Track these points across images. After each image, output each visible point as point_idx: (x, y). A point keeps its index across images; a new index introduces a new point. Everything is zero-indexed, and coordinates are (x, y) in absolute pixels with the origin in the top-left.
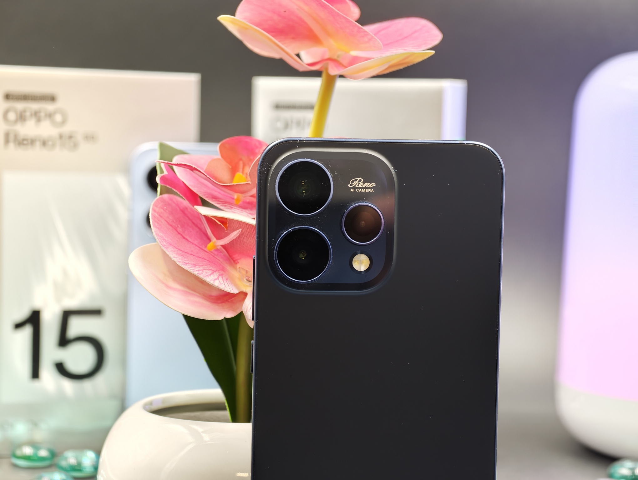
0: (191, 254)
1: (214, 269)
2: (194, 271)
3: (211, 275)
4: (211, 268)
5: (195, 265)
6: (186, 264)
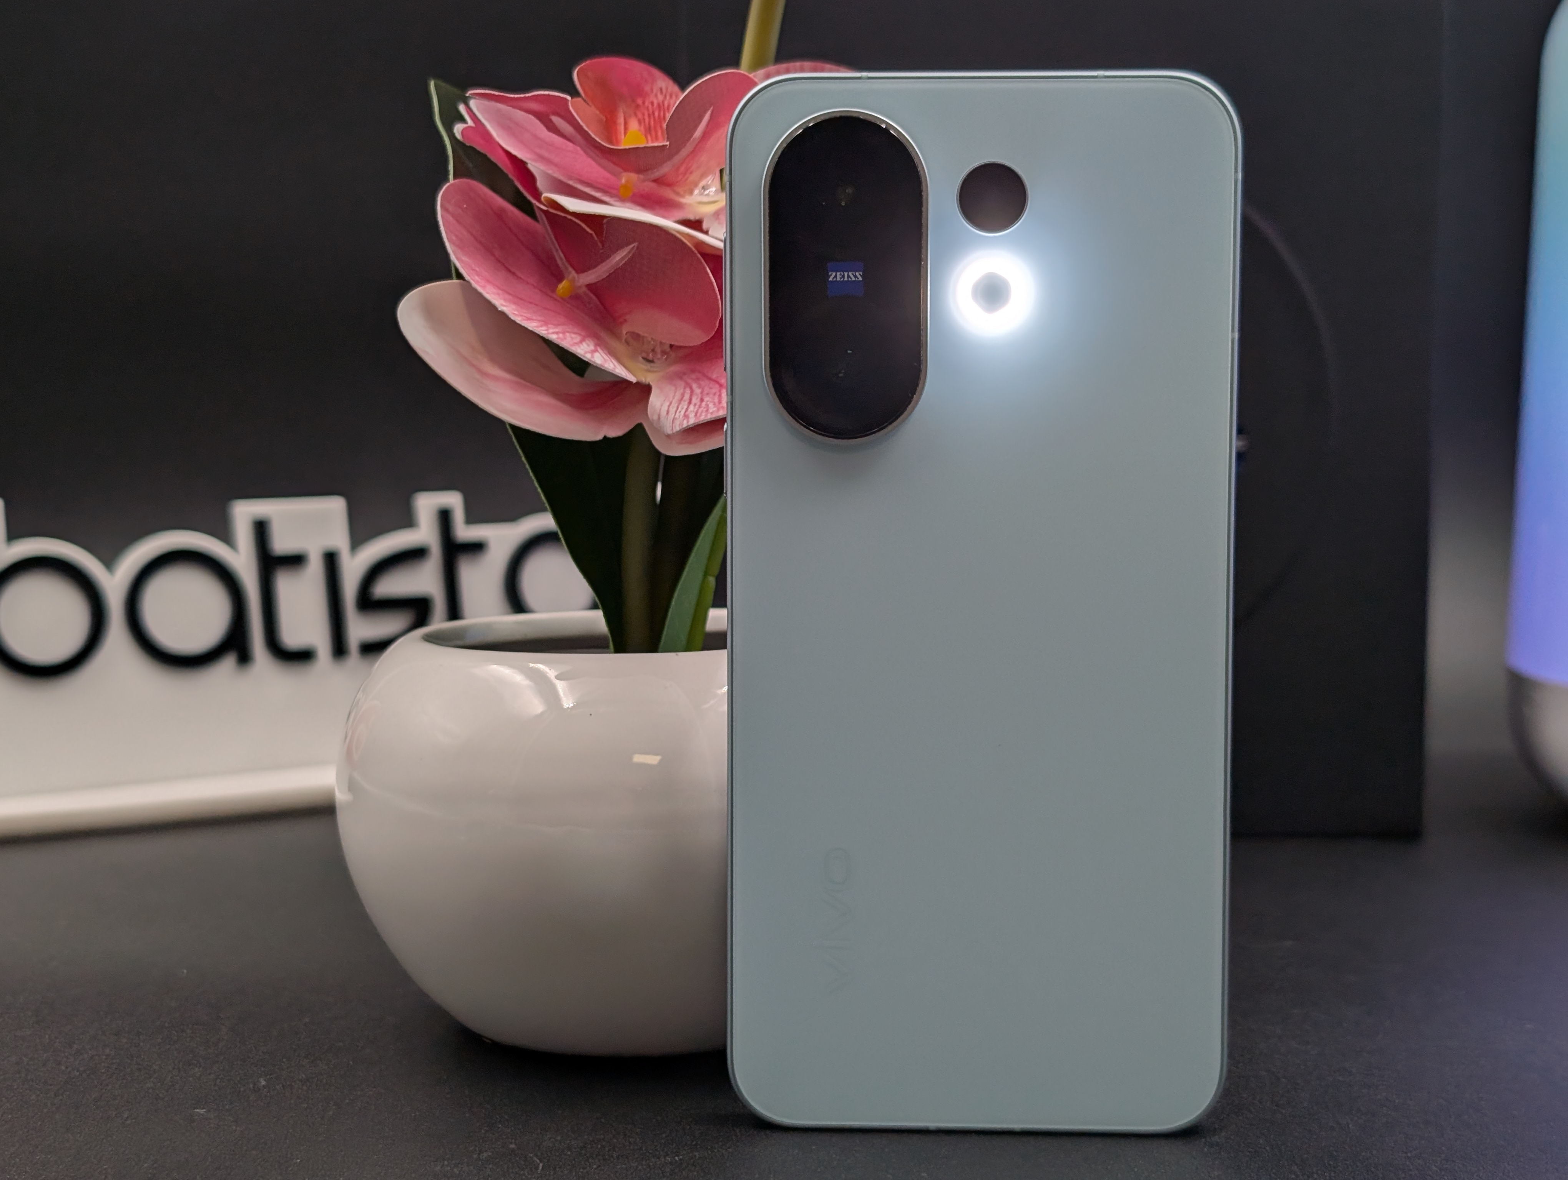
0: (531, 303)
1: (583, 333)
2: (548, 333)
3: (581, 342)
4: (576, 330)
5: (546, 323)
6: (528, 319)
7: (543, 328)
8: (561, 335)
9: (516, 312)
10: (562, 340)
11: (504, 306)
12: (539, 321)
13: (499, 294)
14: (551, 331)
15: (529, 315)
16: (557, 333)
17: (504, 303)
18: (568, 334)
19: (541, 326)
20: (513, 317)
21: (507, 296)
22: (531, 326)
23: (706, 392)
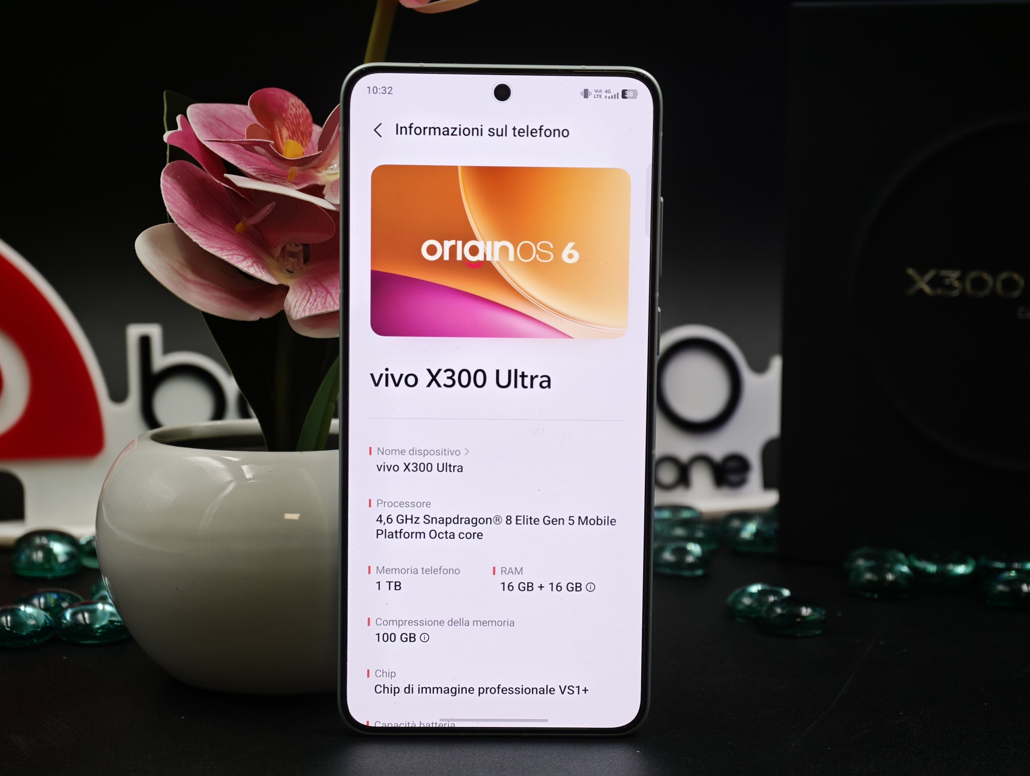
0: (216, 237)
1: (246, 255)
2: (222, 256)
3: (243, 261)
4: (242, 253)
5: (222, 249)
6: (212, 247)
7: (219, 252)
8: (230, 257)
9: (204, 243)
10: (230, 259)
11: (196, 239)
12: (218, 248)
13: (194, 232)
14: (224, 254)
15: (212, 244)
16: (228, 255)
17: (197, 238)
18: (235, 256)
19: (219, 251)
20: (201, 246)
21: (201, 233)
22: (212, 251)
23: (318, 295)
